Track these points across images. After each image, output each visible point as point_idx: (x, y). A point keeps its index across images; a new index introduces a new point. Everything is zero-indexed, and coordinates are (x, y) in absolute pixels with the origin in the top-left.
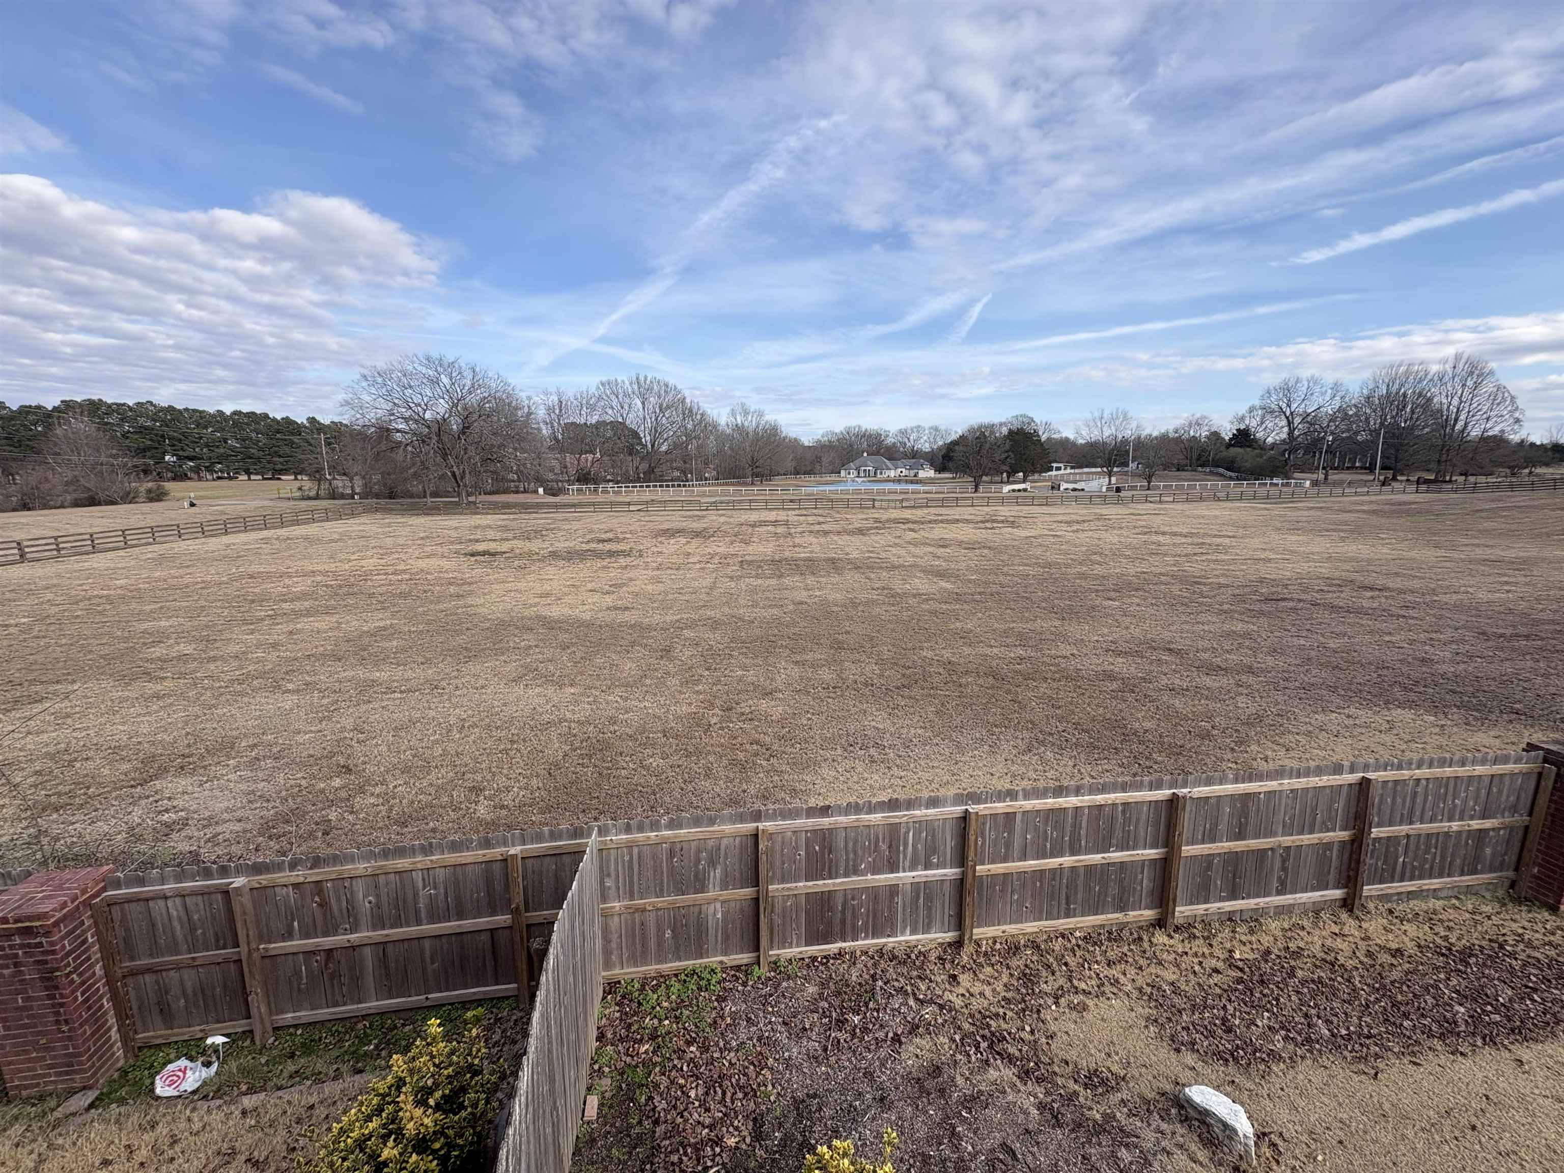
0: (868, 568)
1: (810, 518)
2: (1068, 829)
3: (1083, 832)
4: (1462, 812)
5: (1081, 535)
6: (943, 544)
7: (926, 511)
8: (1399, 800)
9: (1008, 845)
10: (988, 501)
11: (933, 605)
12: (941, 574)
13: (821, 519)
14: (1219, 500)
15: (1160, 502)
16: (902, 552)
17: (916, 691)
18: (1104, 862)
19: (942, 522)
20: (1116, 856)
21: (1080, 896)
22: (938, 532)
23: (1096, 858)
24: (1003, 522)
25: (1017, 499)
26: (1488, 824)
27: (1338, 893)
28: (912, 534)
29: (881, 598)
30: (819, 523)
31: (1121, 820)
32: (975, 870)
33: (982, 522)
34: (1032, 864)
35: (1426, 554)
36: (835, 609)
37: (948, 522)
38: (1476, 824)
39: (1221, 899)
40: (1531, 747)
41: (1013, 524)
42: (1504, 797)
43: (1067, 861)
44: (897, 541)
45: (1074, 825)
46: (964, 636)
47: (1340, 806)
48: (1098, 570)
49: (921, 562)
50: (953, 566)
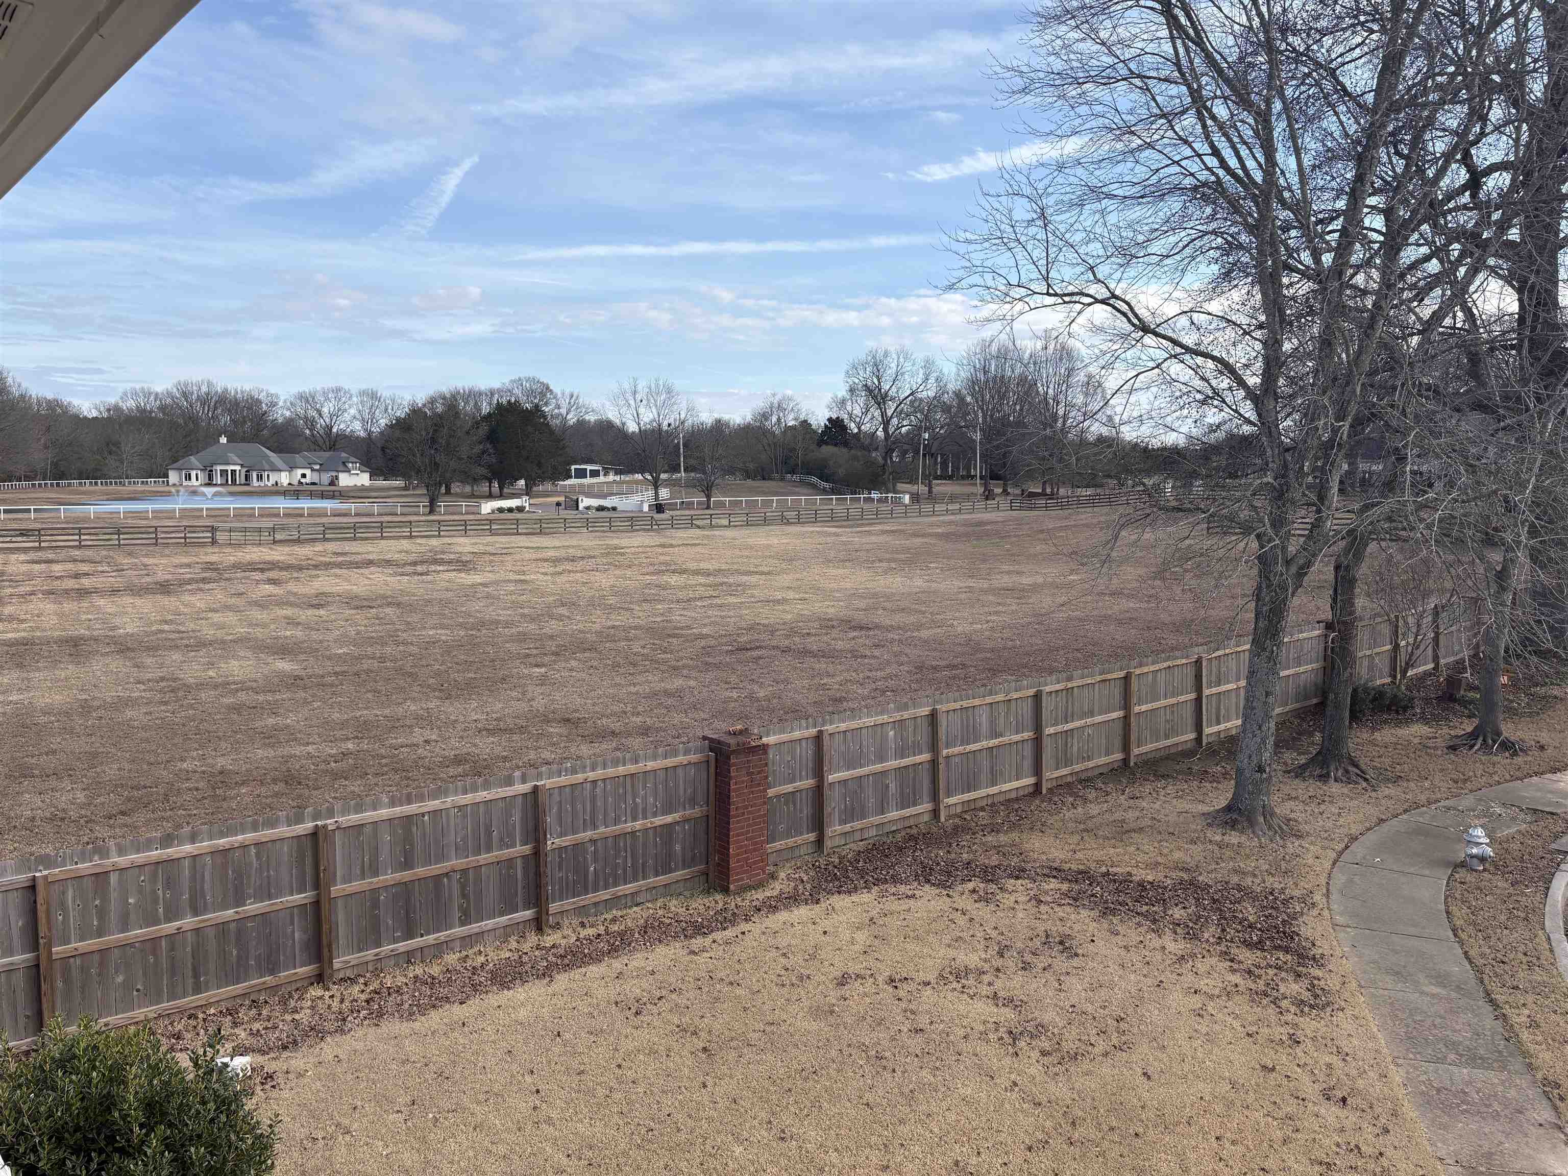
0: (148, 649)
1: (57, 568)
2: (186, 884)
3: (207, 886)
4: (644, 811)
5: (564, 578)
6: (319, 601)
7: (319, 547)
8: (579, 806)
9: (102, 913)
10: (440, 528)
11: (242, 696)
12: (284, 650)
13: (85, 568)
14: (789, 523)
15: (712, 526)
16: (231, 618)
18: (237, 917)
19: (340, 565)
20: (252, 908)
21: (212, 966)
22: (325, 583)
23: (230, 913)
24: (450, 562)
25: (490, 525)
26: (669, 819)
27: (528, 914)
28: (269, 588)
29: (148, 695)
30: (77, 576)
31: (255, 864)
32: (50, 952)
33: (415, 564)
34: (137, 933)
36: (44, 719)
37: (357, 565)
38: (659, 820)
39: (395, 941)
41: (463, 565)
42: (682, 792)
43: (188, 922)
44: (232, 601)
45: (193, 878)
46: (270, 737)
47: (517, 817)
48: (553, 626)
49: (259, 633)
50: (315, 635)
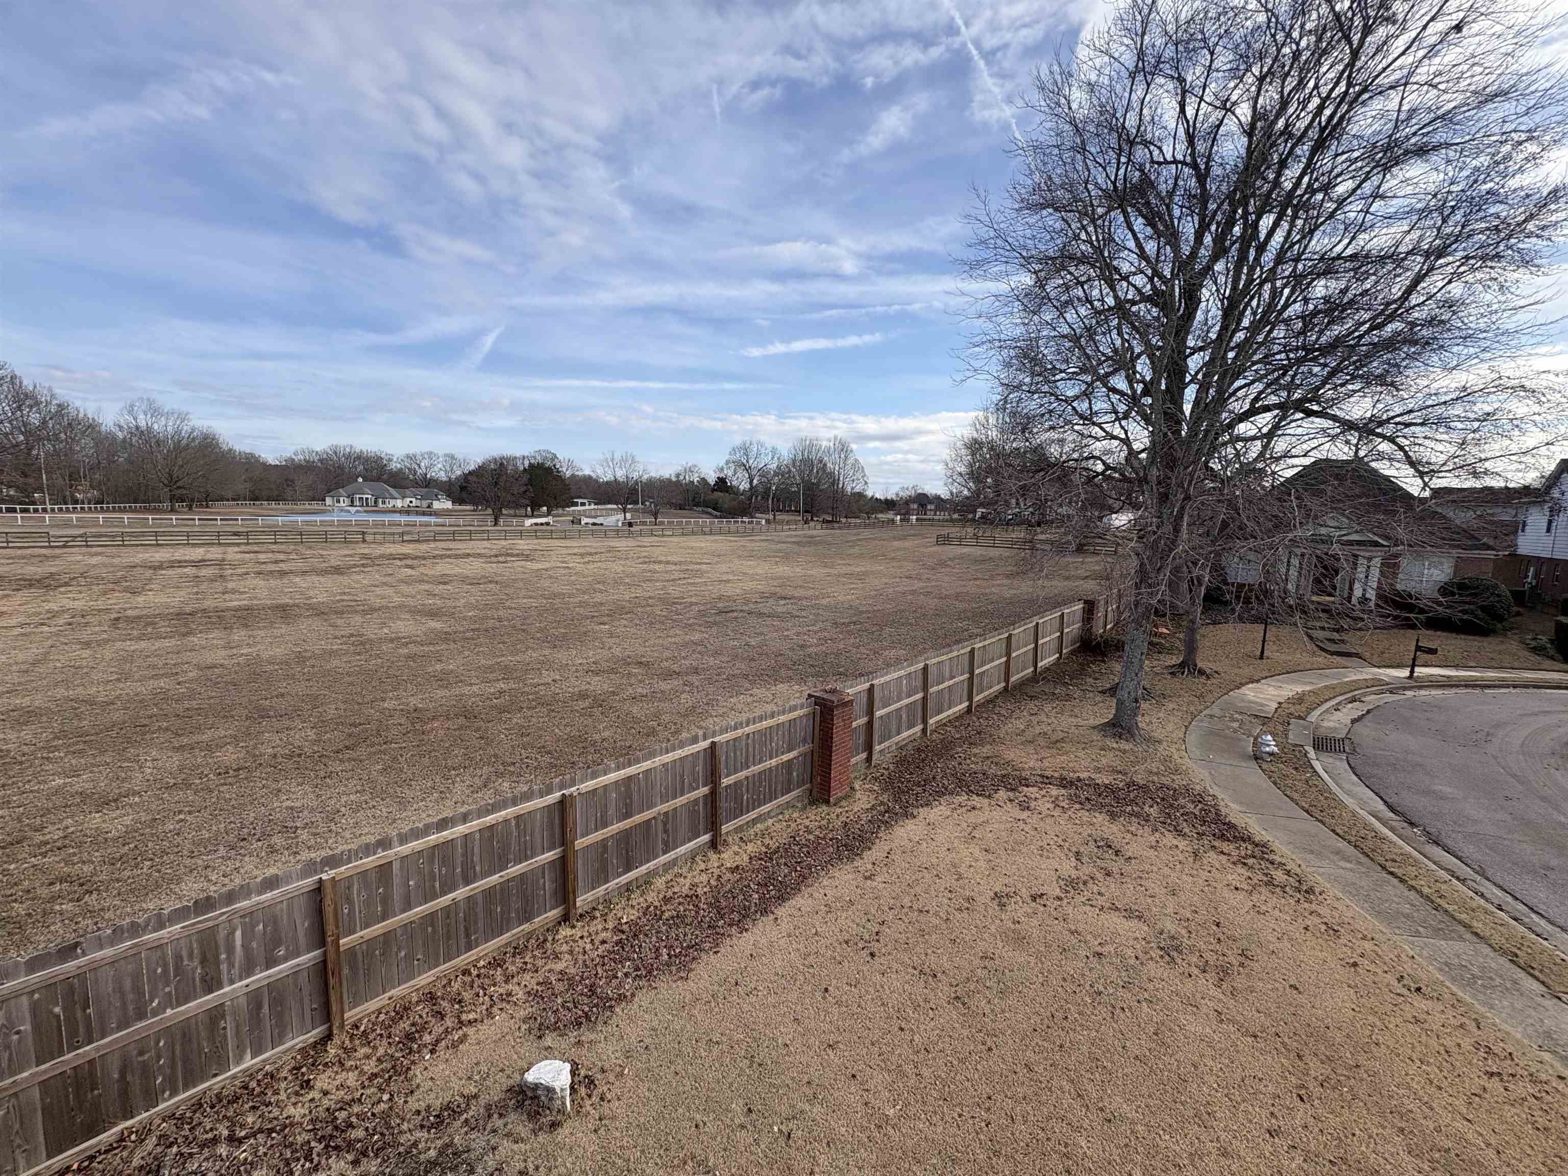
0: (336, 612)
1: (262, 557)
2: (459, 861)
3: (476, 859)
4: (777, 751)
5: (591, 566)
6: (444, 580)
8: (738, 753)
9: (386, 900)
10: (506, 535)
11: (413, 649)
12: (433, 614)
13: (282, 557)
16: (389, 591)
17: (362, 751)
18: (502, 880)
19: (449, 556)
20: (514, 870)
21: (480, 924)
22: (443, 568)
23: (494, 879)
24: (518, 555)
25: (535, 533)
26: (791, 755)
27: (706, 838)
28: (408, 571)
29: (344, 647)
30: (276, 562)
31: (515, 834)
32: (338, 946)
33: (496, 556)
34: (419, 910)
35: (817, 572)
36: (270, 668)
37: (457, 557)
38: (785, 757)
39: (619, 875)
40: (810, 696)
41: (527, 557)
42: (798, 736)
43: (461, 893)
44: (386, 580)
45: (465, 855)
46: (443, 680)
47: (700, 768)
48: (599, 598)
49: (411, 602)
50: (449, 603)
